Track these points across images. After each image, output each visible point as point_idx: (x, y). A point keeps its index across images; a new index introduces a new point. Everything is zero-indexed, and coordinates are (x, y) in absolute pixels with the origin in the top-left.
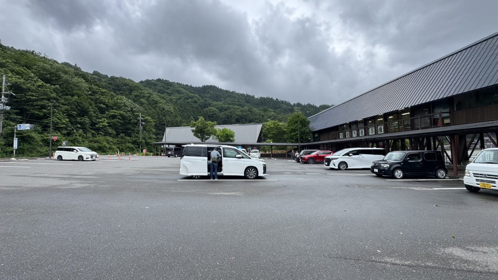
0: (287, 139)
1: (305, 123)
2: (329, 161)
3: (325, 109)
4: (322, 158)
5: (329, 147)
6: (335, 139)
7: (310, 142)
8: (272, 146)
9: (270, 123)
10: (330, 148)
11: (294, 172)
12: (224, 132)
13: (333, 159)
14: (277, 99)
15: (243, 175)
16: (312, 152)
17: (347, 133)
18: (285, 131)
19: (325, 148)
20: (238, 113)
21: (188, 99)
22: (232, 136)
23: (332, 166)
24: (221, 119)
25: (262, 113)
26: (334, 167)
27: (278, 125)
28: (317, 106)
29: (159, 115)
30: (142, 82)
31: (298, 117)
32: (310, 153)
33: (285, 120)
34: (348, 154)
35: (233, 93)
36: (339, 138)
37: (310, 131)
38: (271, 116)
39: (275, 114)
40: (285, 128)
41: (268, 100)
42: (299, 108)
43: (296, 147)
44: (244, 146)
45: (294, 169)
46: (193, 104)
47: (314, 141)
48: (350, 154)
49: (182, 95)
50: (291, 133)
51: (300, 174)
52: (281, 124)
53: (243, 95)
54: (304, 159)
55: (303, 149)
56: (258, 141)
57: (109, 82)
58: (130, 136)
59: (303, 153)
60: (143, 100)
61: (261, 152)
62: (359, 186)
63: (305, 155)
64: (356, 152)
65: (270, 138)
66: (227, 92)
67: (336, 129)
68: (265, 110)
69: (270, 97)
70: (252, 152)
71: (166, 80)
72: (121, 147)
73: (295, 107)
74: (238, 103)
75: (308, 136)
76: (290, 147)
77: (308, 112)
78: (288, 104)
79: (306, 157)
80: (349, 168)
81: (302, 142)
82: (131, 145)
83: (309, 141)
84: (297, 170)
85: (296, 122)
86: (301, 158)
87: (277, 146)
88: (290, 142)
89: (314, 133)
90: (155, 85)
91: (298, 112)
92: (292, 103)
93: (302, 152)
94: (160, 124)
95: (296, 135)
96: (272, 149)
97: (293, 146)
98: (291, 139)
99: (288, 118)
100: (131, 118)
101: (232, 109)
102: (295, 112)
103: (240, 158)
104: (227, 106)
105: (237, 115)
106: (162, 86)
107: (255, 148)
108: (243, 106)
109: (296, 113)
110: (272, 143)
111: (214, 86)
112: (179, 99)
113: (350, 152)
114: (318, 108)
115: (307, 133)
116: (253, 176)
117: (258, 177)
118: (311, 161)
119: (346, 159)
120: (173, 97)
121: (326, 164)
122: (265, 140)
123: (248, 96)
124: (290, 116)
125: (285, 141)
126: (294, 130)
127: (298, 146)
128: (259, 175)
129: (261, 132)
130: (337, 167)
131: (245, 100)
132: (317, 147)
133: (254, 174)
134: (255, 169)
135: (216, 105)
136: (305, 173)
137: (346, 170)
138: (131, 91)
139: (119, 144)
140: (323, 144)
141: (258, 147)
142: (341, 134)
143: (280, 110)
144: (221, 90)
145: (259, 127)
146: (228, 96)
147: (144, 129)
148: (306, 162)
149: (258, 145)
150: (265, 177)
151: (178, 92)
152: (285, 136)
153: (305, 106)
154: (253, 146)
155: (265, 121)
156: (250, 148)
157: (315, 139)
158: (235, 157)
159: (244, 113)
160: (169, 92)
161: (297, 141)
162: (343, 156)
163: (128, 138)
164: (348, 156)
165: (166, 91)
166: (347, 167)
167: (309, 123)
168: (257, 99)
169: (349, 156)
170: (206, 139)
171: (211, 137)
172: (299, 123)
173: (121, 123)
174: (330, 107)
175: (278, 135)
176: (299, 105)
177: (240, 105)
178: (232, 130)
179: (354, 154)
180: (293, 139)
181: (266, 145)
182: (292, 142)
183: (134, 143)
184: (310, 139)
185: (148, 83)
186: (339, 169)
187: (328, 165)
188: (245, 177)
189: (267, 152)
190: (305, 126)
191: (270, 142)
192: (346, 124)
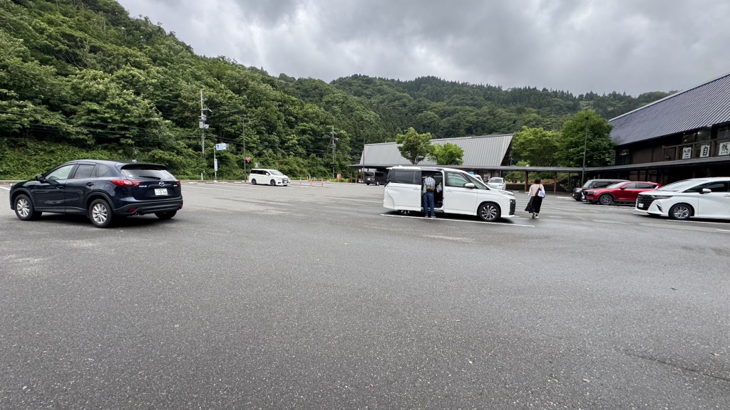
0: (560, 159)
1: (600, 131)
2: (647, 201)
3: (654, 100)
4: (635, 195)
5: (652, 175)
6: (670, 159)
7: (608, 166)
8: (527, 172)
9: (527, 133)
10: (655, 178)
11: (567, 216)
12: (446, 150)
13: (657, 197)
14: (544, 89)
15: (475, 214)
16: (611, 183)
17: (703, 147)
18: (555, 146)
19: (643, 176)
20: (471, 119)
21: (394, 101)
22: (459, 156)
23: (653, 209)
24: (442, 130)
25: (514, 116)
26: (658, 212)
27: (544, 136)
28: (633, 97)
29: (355, 128)
30: (334, 82)
31: (587, 118)
32: (605, 186)
33: (558, 128)
34: (699, 189)
35: (464, 85)
36: (680, 157)
37: (610, 145)
38: (529, 121)
39: (539, 117)
40: (557, 141)
41: (527, 93)
42: (592, 102)
43: (575, 174)
44: (477, 171)
45: (568, 211)
46: (401, 108)
47: (616, 165)
48: (704, 190)
49: (385, 96)
50: (568, 148)
51: (580, 220)
52: (549, 133)
53: (481, 87)
54: (592, 195)
55: (592, 178)
56: (503, 164)
57: (297, 86)
58: (321, 156)
59: (591, 185)
60: (336, 108)
61: (508, 183)
62: (718, 251)
63: (594, 188)
64: (723, 185)
65: (526, 159)
66: (454, 84)
67: (676, 140)
68: (520, 111)
69: (531, 88)
70: (492, 181)
71: (364, 76)
72: (312, 171)
73: (581, 102)
74: (471, 102)
75: (604, 154)
76: (562, 174)
77: (610, 109)
78: (567, 97)
79: (597, 191)
80: (696, 216)
81: (589, 165)
82: (323, 168)
83: (606, 164)
84: (575, 214)
85: (582, 129)
86: (586, 194)
87: (539, 172)
88: (563, 165)
89: (619, 149)
90: (350, 85)
91: (587, 110)
92: (576, 95)
93: (589, 182)
94: (356, 139)
95: (578, 152)
96: (527, 178)
97: (570, 172)
98: (568, 160)
99: (565, 123)
100: (324, 133)
101: (461, 113)
102: (581, 110)
103: (471, 188)
104: (452, 108)
105: (468, 122)
106: (360, 85)
107: (497, 174)
108: (480, 107)
109: (582, 112)
110: (528, 167)
111: (433, 77)
112: (381, 102)
113: (705, 185)
114: (633, 100)
115: (605, 149)
116: (492, 217)
117: (499, 219)
118: (606, 199)
119: (692, 199)
120: (373, 100)
121: (641, 205)
122: (515, 163)
123: (489, 88)
124: (568, 120)
125: (554, 163)
126: (576, 145)
127: (581, 172)
128: (502, 216)
129: (509, 149)
130: (666, 214)
131: (484, 96)
132: (625, 175)
133: (494, 215)
134: (497, 206)
135: (435, 108)
136: (590, 220)
137: (688, 219)
138: (321, 96)
139: (309, 166)
140: (639, 170)
141: (502, 174)
142: (686, 149)
143: (549, 108)
144: (444, 83)
145: (505, 141)
146: (456, 92)
147: (338, 147)
148: (595, 200)
149: (502, 171)
150: (512, 220)
151: (380, 92)
152: (556, 155)
153: (604, 99)
154: (493, 172)
155: (517, 130)
156: (489, 175)
157: (620, 160)
158: (464, 187)
159: (481, 118)
160: (368, 93)
161: (579, 163)
162: (686, 192)
163: (319, 159)
164: (698, 194)
165: (365, 91)
166: (693, 214)
167: (610, 129)
168: (506, 92)
169: (702, 192)
170: (420, 160)
171: (426, 158)
172: (588, 130)
173: (311, 140)
174: (667, 95)
175: (541, 153)
176: (591, 96)
177: (475, 105)
178: (459, 146)
179: (714, 190)
180: (572, 160)
181: (517, 170)
182: (570, 166)
183: (327, 165)
184: (608, 159)
185: (342, 83)
186: (671, 216)
187: (645, 208)
188: (478, 218)
189: (519, 183)
190: (600, 135)
191: (525, 166)
192: (703, 129)
